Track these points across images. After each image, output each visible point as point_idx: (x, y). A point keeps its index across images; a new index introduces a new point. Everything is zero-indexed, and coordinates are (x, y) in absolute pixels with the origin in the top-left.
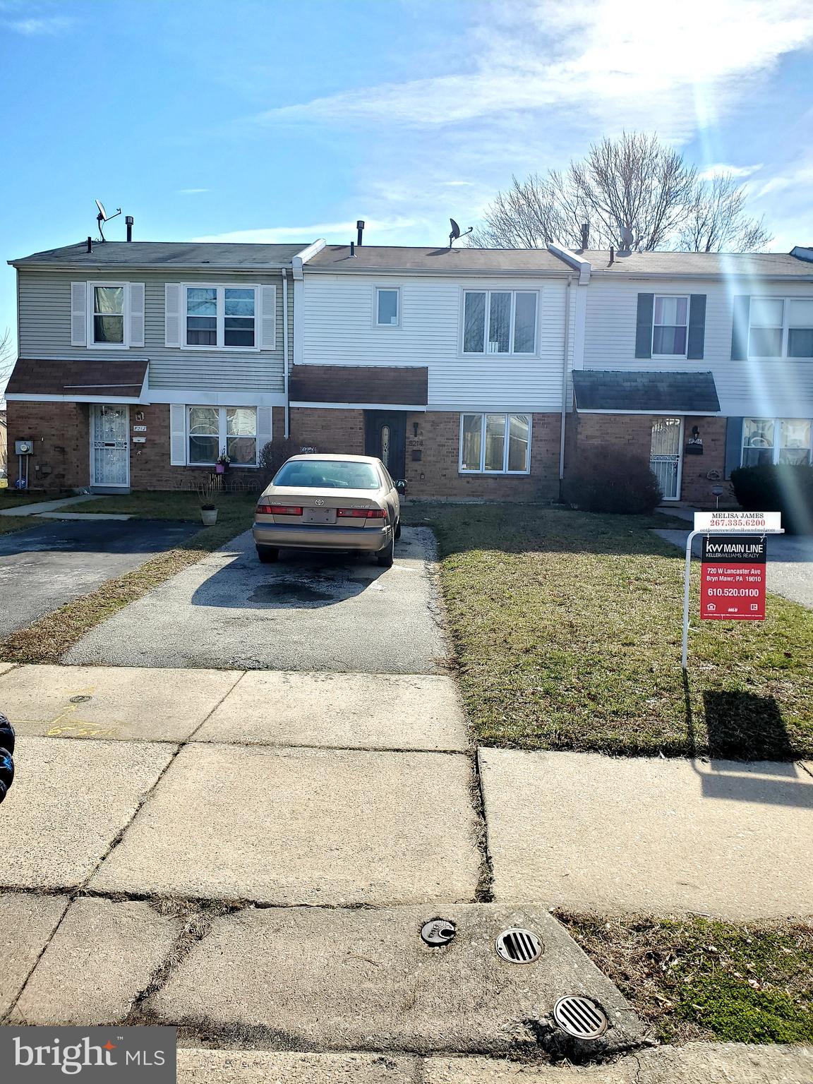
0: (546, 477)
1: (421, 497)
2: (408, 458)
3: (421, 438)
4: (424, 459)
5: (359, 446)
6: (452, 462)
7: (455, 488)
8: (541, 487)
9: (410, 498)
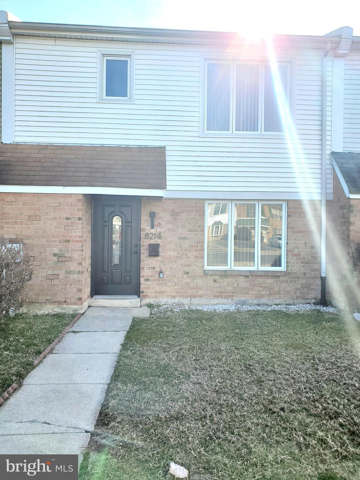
0: (305, 274)
1: (161, 300)
2: (144, 253)
3: (158, 230)
4: (163, 254)
5: (77, 241)
6: (196, 257)
7: (200, 288)
8: (299, 286)
9: (146, 301)
